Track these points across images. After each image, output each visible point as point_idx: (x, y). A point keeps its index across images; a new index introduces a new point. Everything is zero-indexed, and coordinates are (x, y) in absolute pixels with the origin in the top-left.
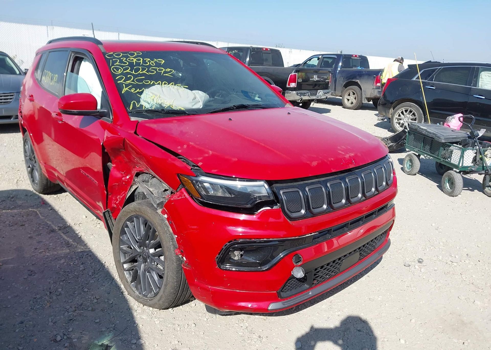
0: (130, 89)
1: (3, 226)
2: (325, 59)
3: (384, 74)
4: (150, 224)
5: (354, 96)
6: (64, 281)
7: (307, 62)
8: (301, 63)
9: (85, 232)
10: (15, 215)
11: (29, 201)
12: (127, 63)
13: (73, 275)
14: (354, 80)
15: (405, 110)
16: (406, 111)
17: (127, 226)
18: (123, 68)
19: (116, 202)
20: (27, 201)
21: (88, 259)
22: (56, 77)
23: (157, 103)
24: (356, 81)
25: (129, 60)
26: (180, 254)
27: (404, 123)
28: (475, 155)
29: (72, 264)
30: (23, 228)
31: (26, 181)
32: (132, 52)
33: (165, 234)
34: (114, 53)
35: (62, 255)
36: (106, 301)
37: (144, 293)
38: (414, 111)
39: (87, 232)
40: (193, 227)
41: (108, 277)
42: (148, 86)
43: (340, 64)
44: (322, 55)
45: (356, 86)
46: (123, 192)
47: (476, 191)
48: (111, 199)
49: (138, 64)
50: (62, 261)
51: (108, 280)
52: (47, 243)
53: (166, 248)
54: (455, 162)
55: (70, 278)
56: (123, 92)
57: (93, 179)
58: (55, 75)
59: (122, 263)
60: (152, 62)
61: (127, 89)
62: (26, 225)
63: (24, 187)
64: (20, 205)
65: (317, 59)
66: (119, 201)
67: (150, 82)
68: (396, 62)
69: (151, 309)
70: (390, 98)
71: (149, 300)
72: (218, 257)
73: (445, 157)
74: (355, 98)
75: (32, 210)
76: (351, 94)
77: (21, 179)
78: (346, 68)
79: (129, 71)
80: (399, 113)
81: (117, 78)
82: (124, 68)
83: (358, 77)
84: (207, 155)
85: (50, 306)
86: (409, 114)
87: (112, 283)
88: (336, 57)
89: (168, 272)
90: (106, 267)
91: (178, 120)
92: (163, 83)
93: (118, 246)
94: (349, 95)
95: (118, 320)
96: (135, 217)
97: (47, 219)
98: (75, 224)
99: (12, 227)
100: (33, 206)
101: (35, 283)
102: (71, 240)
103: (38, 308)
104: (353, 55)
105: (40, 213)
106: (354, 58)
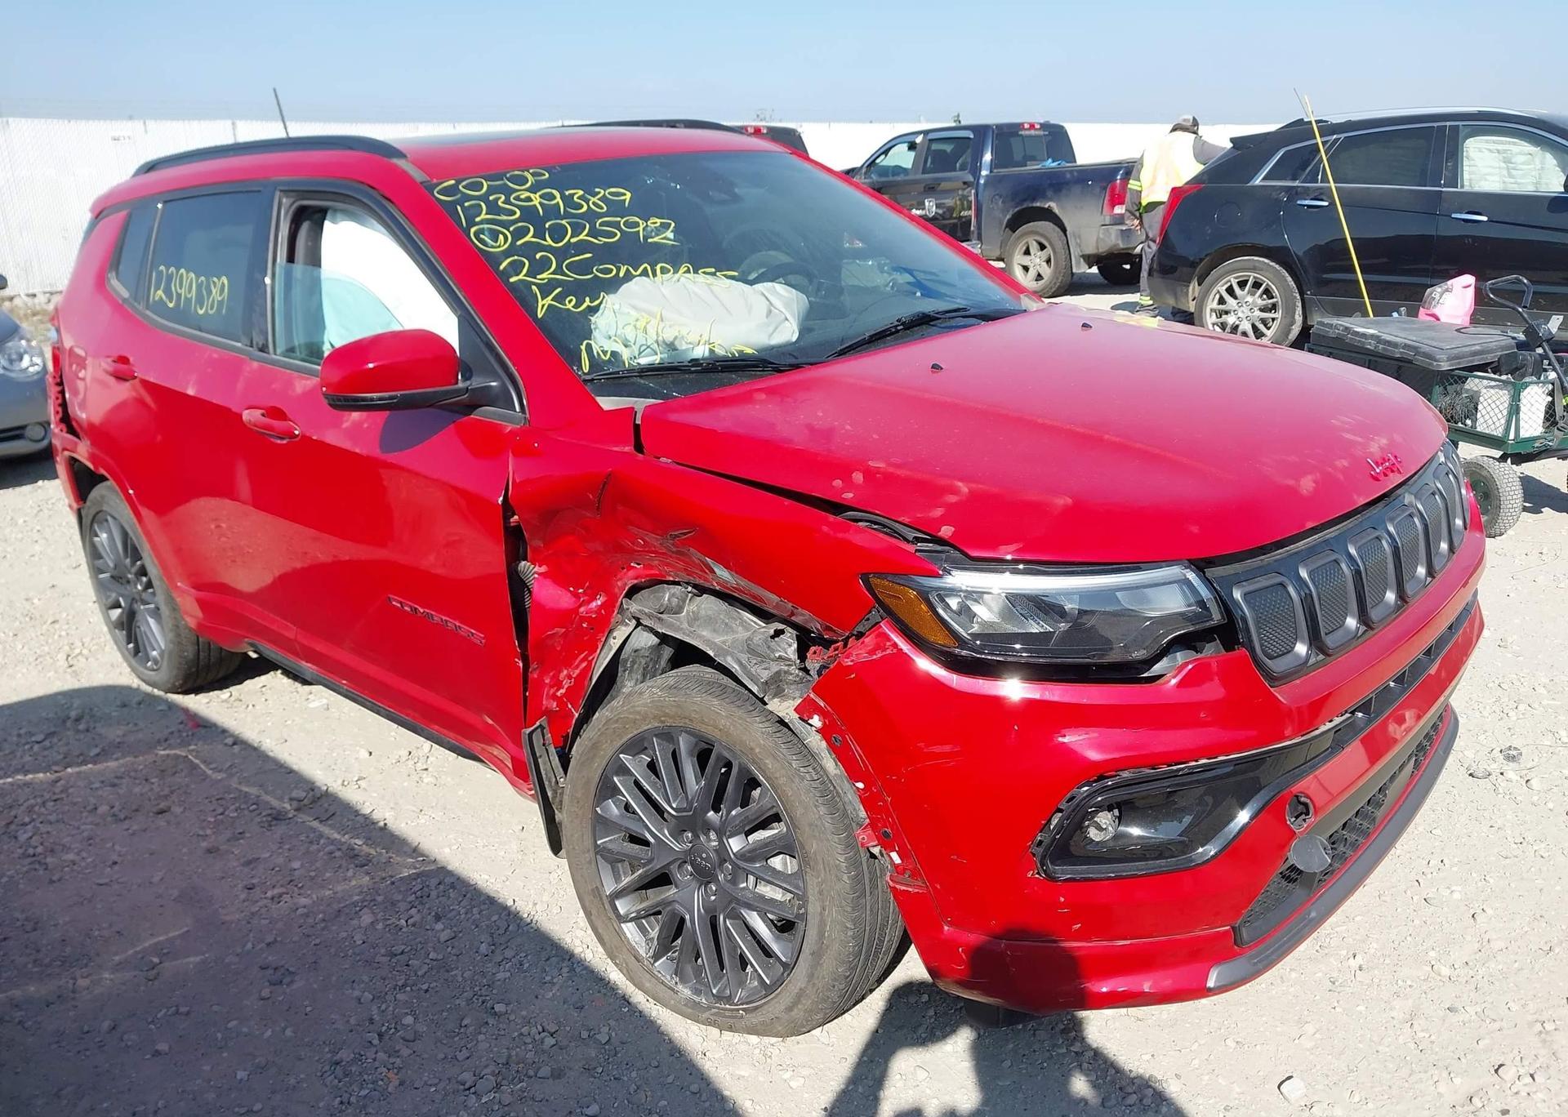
0: (560, 298)
1: (91, 823)
2: (935, 147)
3: (1146, 174)
4: (726, 754)
5: (1044, 254)
6: (408, 989)
7: (877, 161)
8: (859, 165)
9: (392, 805)
10: (117, 777)
11: (141, 724)
12: (515, 213)
13: (427, 961)
14: (1038, 204)
15: (1238, 283)
16: (1242, 284)
17: (623, 770)
18: (508, 230)
19: (558, 690)
20: (136, 724)
21: (449, 897)
22: (219, 285)
23: (660, 338)
24: (1046, 206)
25: (517, 198)
26: (874, 843)
27: (1237, 323)
28: (1550, 399)
29: (403, 922)
30: (168, 822)
31: (99, 656)
32: (516, 173)
33: (797, 780)
34: (458, 182)
35: (351, 896)
36: (585, 1034)
37: (714, 991)
38: (1266, 282)
39: (396, 804)
40: (937, 749)
41: (549, 949)
42: (614, 285)
43: (988, 157)
44: (926, 133)
45: (1047, 223)
46: (583, 655)
47: (1546, 510)
48: (540, 684)
49: (552, 212)
50: (366, 918)
51: (554, 960)
52: (280, 860)
53: (807, 829)
54: (1493, 427)
55: (420, 973)
56: (540, 316)
57: (452, 623)
58: (215, 279)
59: (610, 895)
60: (593, 199)
61: (548, 301)
62: (177, 810)
63: (101, 676)
64: (119, 743)
65: (905, 146)
66: (566, 686)
67: (615, 270)
68: (1179, 133)
69: (754, 1039)
70: (1184, 249)
71: (743, 1010)
72: (1041, 842)
73: (1452, 417)
74: (1048, 261)
75: (167, 752)
76: (1034, 247)
77: (77, 651)
78: (1006, 167)
79: (533, 237)
80: (1218, 292)
81: (502, 268)
82: (511, 229)
83: (1049, 193)
84: (952, 499)
85: (401, 1084)
86: (1253, 294)
87: (572, 970)
88: (972, 136)
89: (824, 909)
90: (526, 915)
91: (770, 391)
92: (658, 268)
93: (588, 843)
94: (1027, 252)
95: (662, 1097)
96: (656, 736)
97: (235, 779)
98: (343, 785)
99: (127, 822)
100: (166, 740)
101: (309, 1009)
102: (359, 842)
103: (365, 1096)
104: (1022, 124)
105: (204, 762)
106: (1027, 133)
